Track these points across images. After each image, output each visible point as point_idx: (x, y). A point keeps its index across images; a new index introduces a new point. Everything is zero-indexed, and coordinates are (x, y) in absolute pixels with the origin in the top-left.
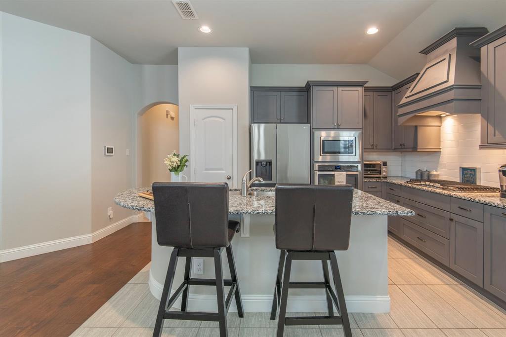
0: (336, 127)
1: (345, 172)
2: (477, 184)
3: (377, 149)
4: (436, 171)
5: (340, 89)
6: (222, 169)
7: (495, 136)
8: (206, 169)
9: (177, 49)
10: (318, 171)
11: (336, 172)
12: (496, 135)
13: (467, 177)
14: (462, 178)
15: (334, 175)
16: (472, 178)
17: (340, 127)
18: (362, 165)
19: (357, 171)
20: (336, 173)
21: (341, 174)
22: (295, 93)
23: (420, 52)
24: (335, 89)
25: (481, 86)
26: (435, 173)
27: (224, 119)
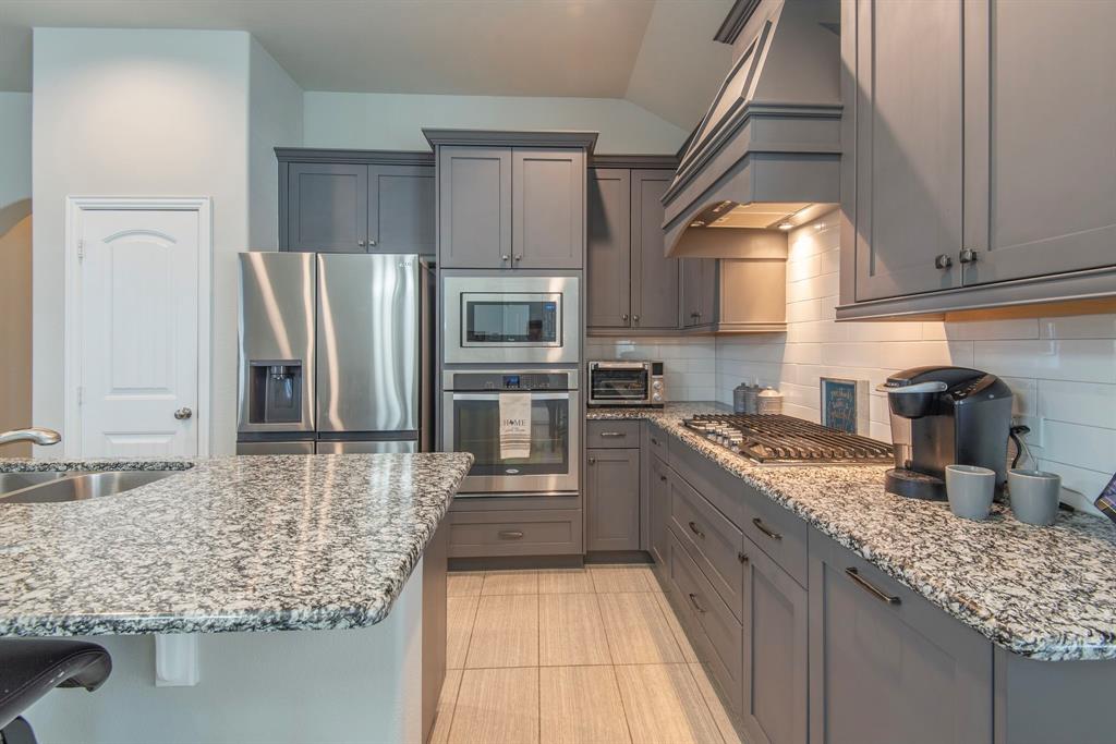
0: (508, 265)
1: (530, 394)
2: (860, 433)
3: (638, 328)
4: (777, 390)
5: (520, 155)
6: (163, 390)
7: (872, 274)
8: (116, 390)
9: (32, 31)
10: (455, 391)
11: (502, 395)
12: (876, 271)
13: (837, 409)
14: (827, 413)
15: (498, 401)
16: (847, 412)
17: (521, 265)
18: (581, 376)
19: (567, 390)
20: (503, 398)
21: (518, 400)
22: (410, 170)
23: (715, 39)
24: (505, 154)
25: (841, 108)
26: (771, 394)
27: (174, 241)
